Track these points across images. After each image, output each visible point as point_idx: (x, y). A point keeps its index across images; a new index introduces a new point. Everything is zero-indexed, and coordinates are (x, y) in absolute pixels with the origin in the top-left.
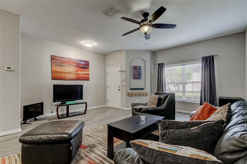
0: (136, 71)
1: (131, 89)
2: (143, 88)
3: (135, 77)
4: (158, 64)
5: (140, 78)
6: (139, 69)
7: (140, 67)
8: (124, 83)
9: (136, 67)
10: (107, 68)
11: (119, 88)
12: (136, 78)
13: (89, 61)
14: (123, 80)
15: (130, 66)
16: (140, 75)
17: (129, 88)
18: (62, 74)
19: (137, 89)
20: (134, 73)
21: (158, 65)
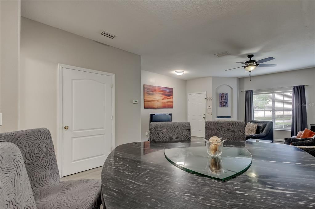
0: (223, 98)
1: (218, 117)
2: (230, 116)
3: (222, 104)
4: (246, 91)
5: (227, 105)
6: (226, 97)
7: (227, 94)
8: (210, 111)
9: (223, 94)
10: (188, 94)
11: (204, 116)
12: (223, 106)
13: (172, 89)
14: (210, 108)
15: (217, 94)
16: (226, 102)
17: (215, 116)
18: (152, 103)
19: (224, 117)
20: (221, 101)
21: (245, 93)
